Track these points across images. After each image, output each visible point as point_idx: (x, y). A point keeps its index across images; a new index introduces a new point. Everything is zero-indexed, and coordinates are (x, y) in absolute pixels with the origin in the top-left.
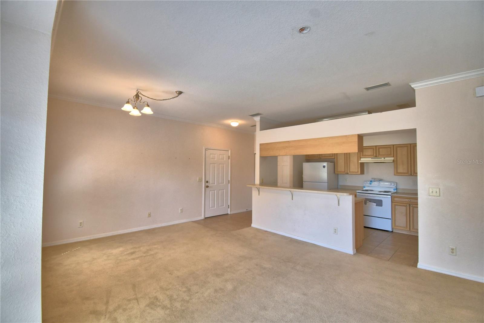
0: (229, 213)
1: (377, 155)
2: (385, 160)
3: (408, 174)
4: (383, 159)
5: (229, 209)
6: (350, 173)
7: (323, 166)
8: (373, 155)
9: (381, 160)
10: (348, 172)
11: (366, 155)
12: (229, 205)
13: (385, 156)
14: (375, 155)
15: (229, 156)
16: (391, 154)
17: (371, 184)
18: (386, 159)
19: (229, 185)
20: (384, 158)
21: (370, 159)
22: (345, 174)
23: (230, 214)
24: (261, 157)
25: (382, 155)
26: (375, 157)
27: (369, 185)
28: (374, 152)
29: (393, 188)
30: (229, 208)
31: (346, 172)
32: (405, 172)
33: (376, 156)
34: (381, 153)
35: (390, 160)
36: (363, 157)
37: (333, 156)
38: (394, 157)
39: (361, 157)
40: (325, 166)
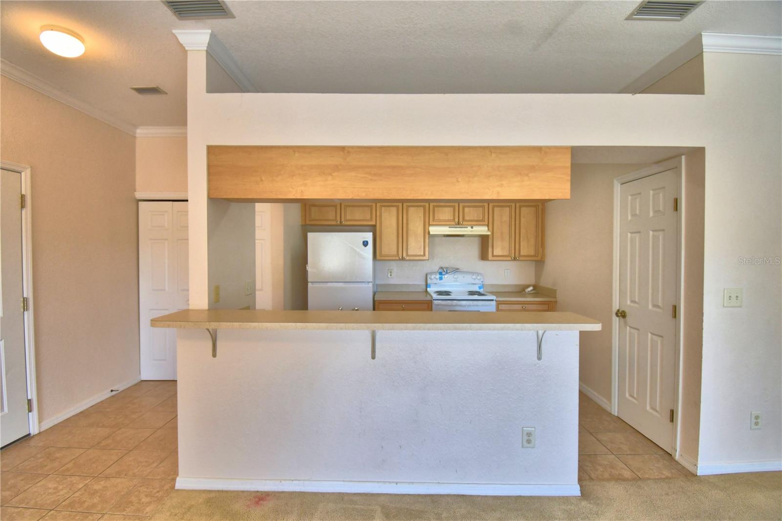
0: (34, 430)
1: (460, 220)
2: (472, 231)
3: (509, 259)
4: (469, 228)
5: (34, 416)
6: (407, 258)
7: (364, 242)
8: (454, 221)
9: (468, 231)
10: (404, 255)
11: (440, 220)
12: (29, 401)
13: (473, 223)
14: (457, 220)
15: (23, 197)
16: (483, 220)
17: (441, 279)
18: (475, 228)
19: (29, 316)
20: (472, 228)
21: (447, 229)
22: (400, 260)
23: (40, 433)
25: (468, 221)
26: (456, 225)
27: (439, 281)
28: (454, 215)
29: (478, 284)
30: (30, 410)
31: (400, 255)
32: (505, 254)
33: (459, 223)
34: (467, 218)
35: (481, 231)
36: (434, 223)
37: (371, 219)
38: (488, 226)
39: (431, 223)
40: (367, 242)
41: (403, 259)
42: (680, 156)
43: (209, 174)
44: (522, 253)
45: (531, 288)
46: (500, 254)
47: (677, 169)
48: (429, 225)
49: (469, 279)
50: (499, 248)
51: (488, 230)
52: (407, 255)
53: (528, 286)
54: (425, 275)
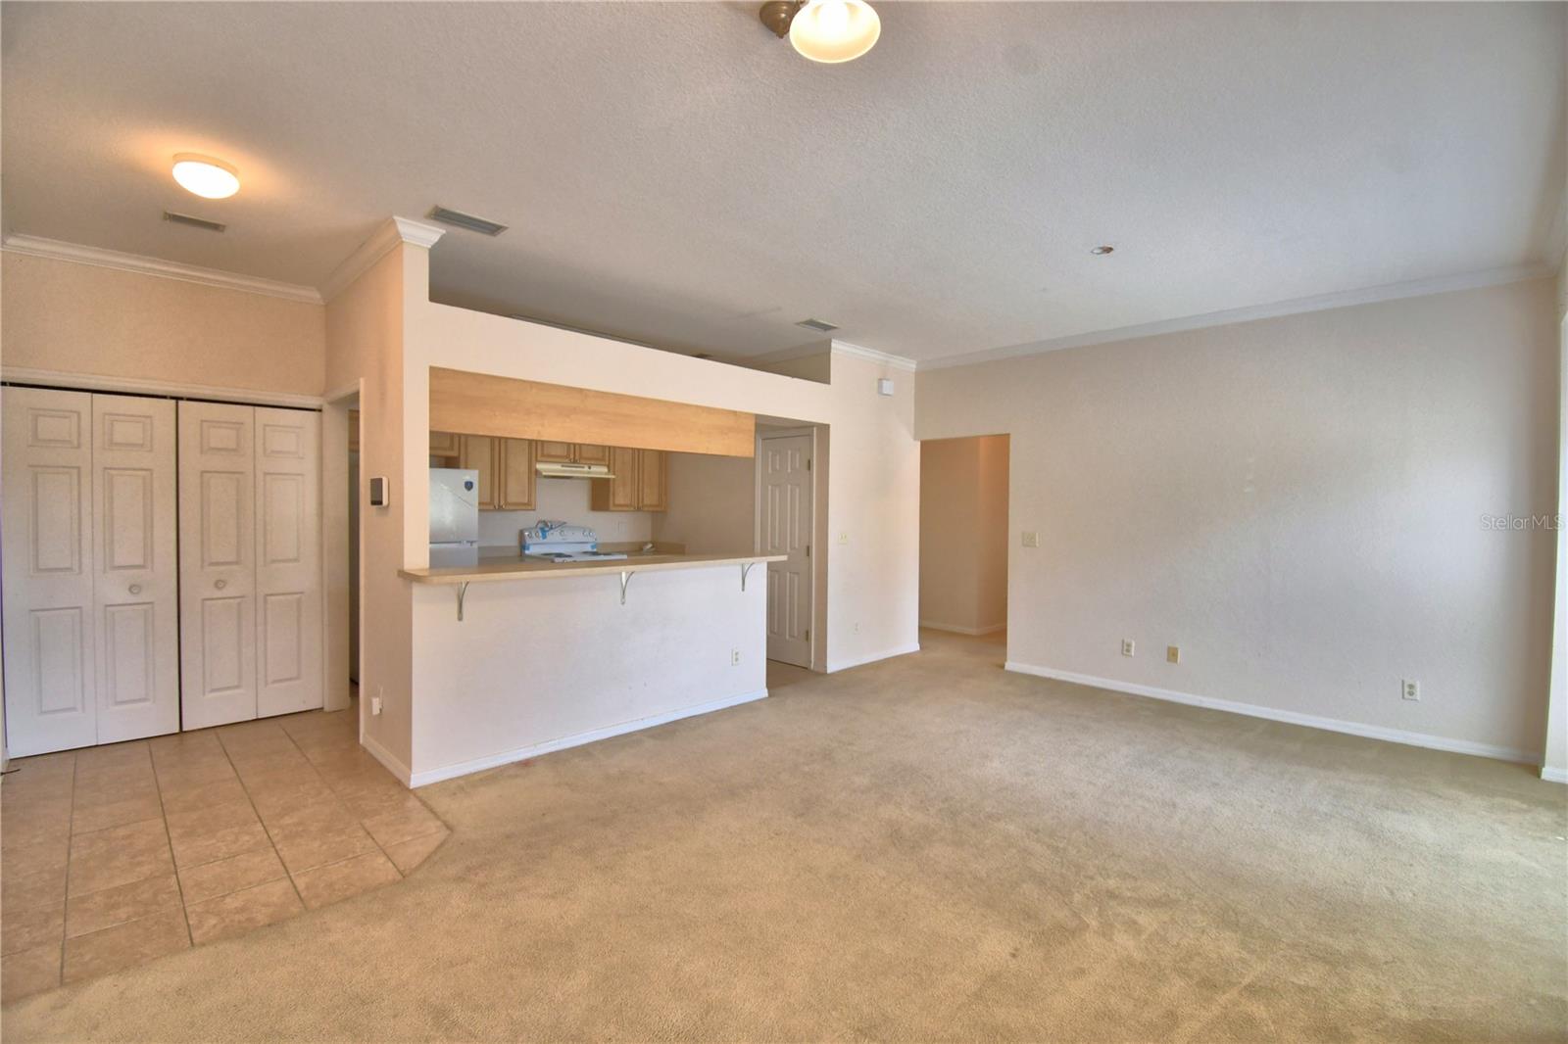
1: (577, 458)
2: (589, 473)
4: (586, 469)
7: (466, 484)
8: (567, 457)
9: (584, 472)
10: (501, 504)
11: (549, 456)
14: (572, 456)
16: (603, 459)
17: (544, 537)
18: (593, 469)
20: (590, 468)
21: (558, 467)
22: (495, 510)
24: (437, 432)
25: (586, 459)
26: (570, 463)
27: (541, 540)
28: (568, 450)
31: (496, 502)
32: (627, 503)
33: (575, 462)
34: (585, 454)
35: (601, 473)
36: (544, 459)
37: (451, 448)
38: (608, 467)
39: (539, 458)
40: (471, 483)
41: (500, 509)
42: (813, 427)
43: (432, 401)
44: (645, 503)
45: (650, 546)
46: (622, 502)
47: (810, 436)
48: (537, 461)
49: (579, 536)
50: (621, 496)
51: (609, 471)
52: (506, 504)
53: (646, 543)
54: (517, 532)
